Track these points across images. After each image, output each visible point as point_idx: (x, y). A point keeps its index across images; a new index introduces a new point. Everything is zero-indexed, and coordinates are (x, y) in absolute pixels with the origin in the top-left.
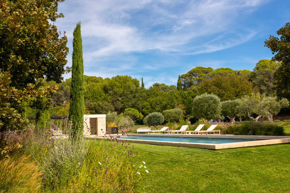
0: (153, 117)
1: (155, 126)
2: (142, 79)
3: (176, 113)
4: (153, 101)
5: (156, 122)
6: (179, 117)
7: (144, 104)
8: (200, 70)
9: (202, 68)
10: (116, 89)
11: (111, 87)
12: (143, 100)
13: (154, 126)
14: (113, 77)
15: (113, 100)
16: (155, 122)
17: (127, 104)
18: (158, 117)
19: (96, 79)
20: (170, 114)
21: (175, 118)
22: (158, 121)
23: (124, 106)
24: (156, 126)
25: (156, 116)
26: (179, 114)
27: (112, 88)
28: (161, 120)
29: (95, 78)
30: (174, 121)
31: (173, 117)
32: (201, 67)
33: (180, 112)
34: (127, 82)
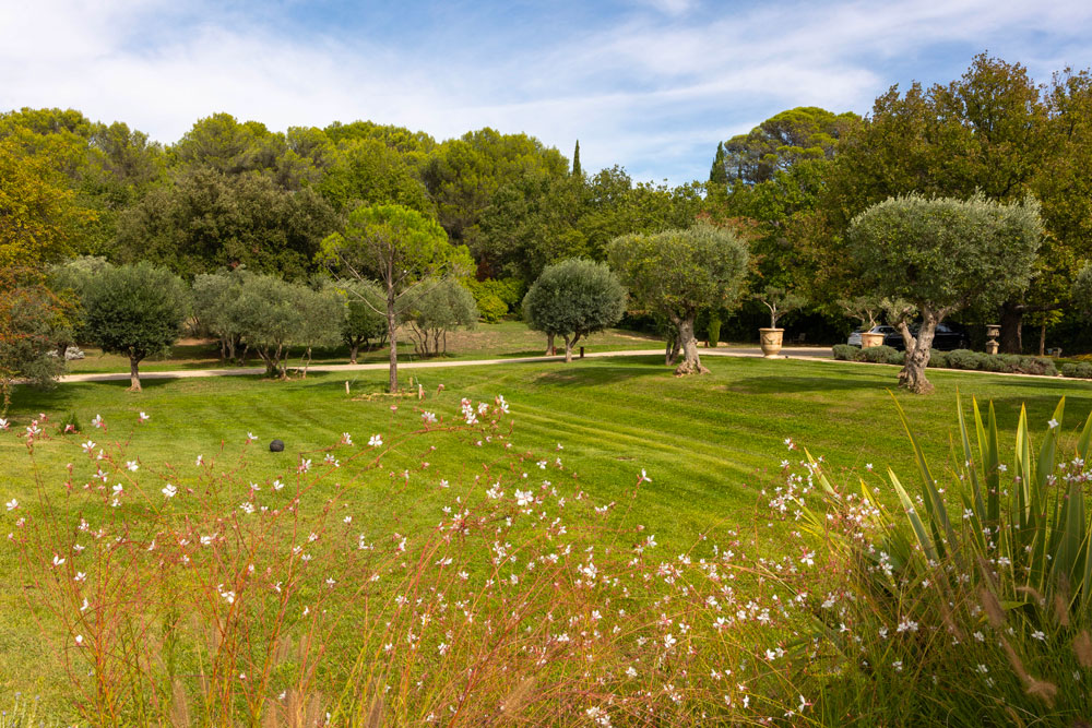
0: (563, 288)
1: (572, 336)
2: (577, 148)
3: (700, 258)
4: (600, 228)
5: (578, 315)
6: (722, 291)
7: (561, 237)
8: (811, 116)
9: (821, 112)
10: (471, 179)
11: (454, 167)
12: (562, 219)
13: (567, 339)
14: (470, 135)
15: (459, 221)
16: (572, 313)
17: (501, 237)
18: (593, 290)
19: (407, 137)
20: (654, 260)
21: (693, 297)
22: (589, 312)
23: (491, 241)
24: (576, 339)
25: (577, 280)
26: (720, 271)
27: (459, 171)
28: (604, 308)
29: (401, 134)
30: (683, 319)
31: (678, 285)
32: (816, 108)
33: (735, 252)
34: (519, 155)
